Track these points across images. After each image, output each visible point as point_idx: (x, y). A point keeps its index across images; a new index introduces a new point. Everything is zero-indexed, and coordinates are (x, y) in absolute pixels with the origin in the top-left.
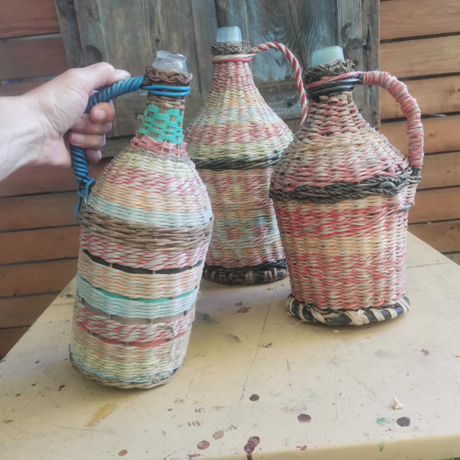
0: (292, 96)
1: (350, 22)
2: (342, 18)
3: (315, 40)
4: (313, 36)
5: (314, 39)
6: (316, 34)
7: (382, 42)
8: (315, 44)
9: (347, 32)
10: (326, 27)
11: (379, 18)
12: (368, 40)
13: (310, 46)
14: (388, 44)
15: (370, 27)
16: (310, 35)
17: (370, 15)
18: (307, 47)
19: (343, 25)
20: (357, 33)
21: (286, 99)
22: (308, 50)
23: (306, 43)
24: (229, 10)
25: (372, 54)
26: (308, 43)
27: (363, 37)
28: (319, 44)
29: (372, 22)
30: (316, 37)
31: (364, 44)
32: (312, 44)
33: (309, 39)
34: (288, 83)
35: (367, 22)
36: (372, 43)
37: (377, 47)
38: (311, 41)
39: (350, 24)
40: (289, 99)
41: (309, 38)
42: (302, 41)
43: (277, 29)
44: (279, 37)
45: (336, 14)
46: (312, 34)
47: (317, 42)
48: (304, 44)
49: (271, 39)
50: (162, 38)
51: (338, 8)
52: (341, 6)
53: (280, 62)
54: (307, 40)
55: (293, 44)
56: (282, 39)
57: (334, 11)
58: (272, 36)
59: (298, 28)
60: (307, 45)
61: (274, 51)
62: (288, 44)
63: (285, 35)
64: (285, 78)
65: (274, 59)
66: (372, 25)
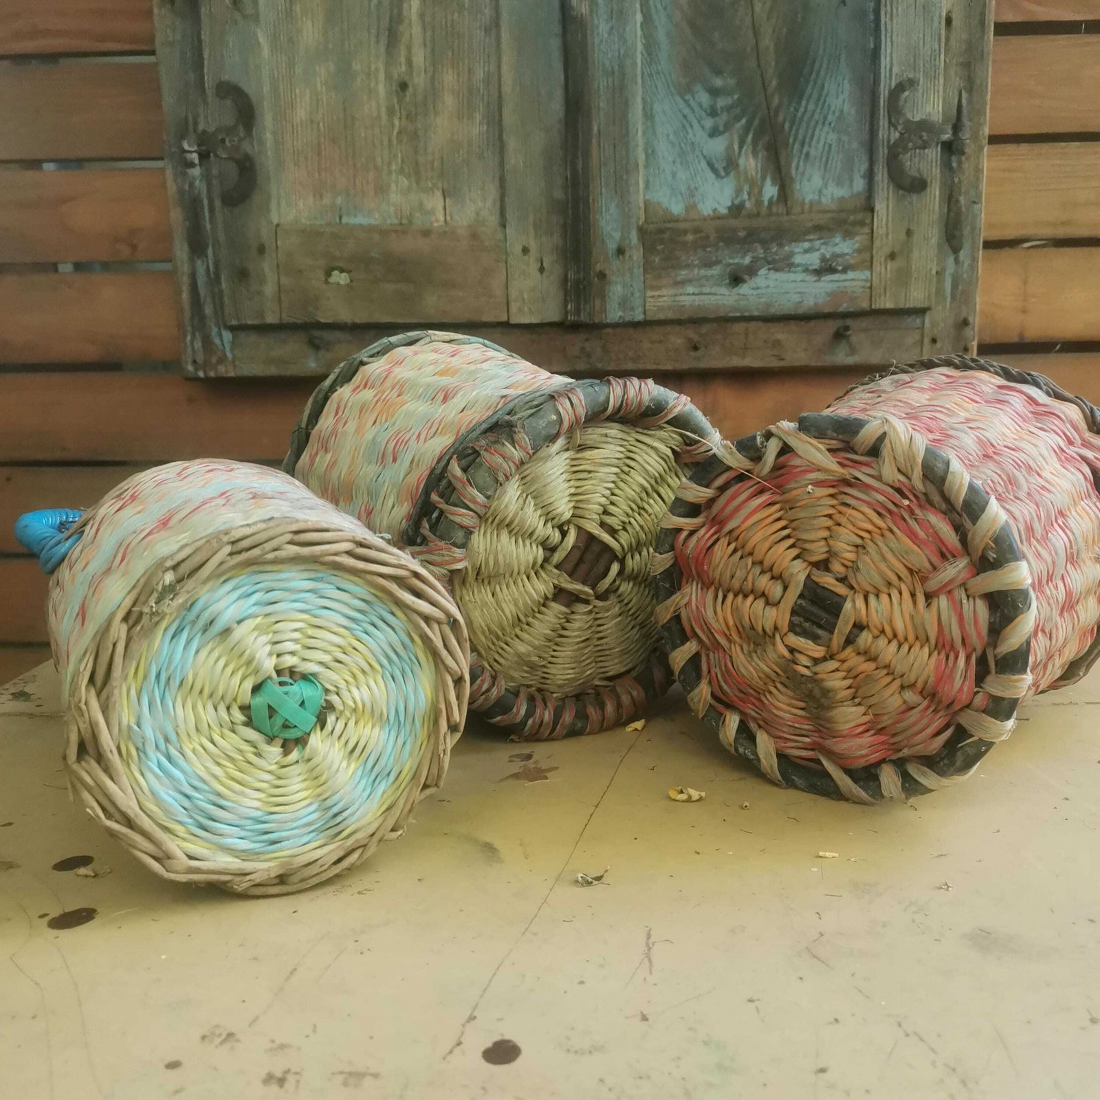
0: (743, 257)
1: (911, 76)
2: (892, 65)
3: (816, 116)
4: (811, 107)
5: (812, 114)
6: (821, 103)
7: (994, 140)
8: (815, 128)
9: (901, 103)
10: (847, 86)
11: (990, 76)
12: (957, 128)
13: (801, 132)
14: (1010, 148)
15: (964, 95)
16: (804, 103)
17: (967, 65)
18: (793, 132)
19: (893, 84)
20: (929, 109)
21: (729, 265)
22: (795, 139)
23: (792, 123)
24: (596, 22)
25: (966, 166)
26: (797, 123)
27: (945, 121)
28: (826, 128)
29: (971, 84)
30: (818, 110)
31: (946, 137)
32: (807, 127)
33: (799, 114)
34: (734, 223)
35: (957, 82)
36: (966, 137)
37: (981, 149)
38: (805, 119)
39: (912, 83)
40: (737, 264)
41: (802, 110)
42: (781, 118)
43: (718, 82)
44: (721, 102)
45: (875, 55)
46: (808, 102)
47: (820, 123)
48: (787, 126)
49: (700, 105)
50: (416, 80)
51: (883, 38)
52: (889, 35)
53: (719, 166)
54: (795, 116)
55: (756, 122)
56: (728, 109)
57: (872, 46)
58: (704, 97)
59: (774, 83)
60: (794, 128)
61: (705, 136)
62: (744, 121)
63: (736, 97)
64: (730, 208)
65: (705, 157)
66: (970, 91)
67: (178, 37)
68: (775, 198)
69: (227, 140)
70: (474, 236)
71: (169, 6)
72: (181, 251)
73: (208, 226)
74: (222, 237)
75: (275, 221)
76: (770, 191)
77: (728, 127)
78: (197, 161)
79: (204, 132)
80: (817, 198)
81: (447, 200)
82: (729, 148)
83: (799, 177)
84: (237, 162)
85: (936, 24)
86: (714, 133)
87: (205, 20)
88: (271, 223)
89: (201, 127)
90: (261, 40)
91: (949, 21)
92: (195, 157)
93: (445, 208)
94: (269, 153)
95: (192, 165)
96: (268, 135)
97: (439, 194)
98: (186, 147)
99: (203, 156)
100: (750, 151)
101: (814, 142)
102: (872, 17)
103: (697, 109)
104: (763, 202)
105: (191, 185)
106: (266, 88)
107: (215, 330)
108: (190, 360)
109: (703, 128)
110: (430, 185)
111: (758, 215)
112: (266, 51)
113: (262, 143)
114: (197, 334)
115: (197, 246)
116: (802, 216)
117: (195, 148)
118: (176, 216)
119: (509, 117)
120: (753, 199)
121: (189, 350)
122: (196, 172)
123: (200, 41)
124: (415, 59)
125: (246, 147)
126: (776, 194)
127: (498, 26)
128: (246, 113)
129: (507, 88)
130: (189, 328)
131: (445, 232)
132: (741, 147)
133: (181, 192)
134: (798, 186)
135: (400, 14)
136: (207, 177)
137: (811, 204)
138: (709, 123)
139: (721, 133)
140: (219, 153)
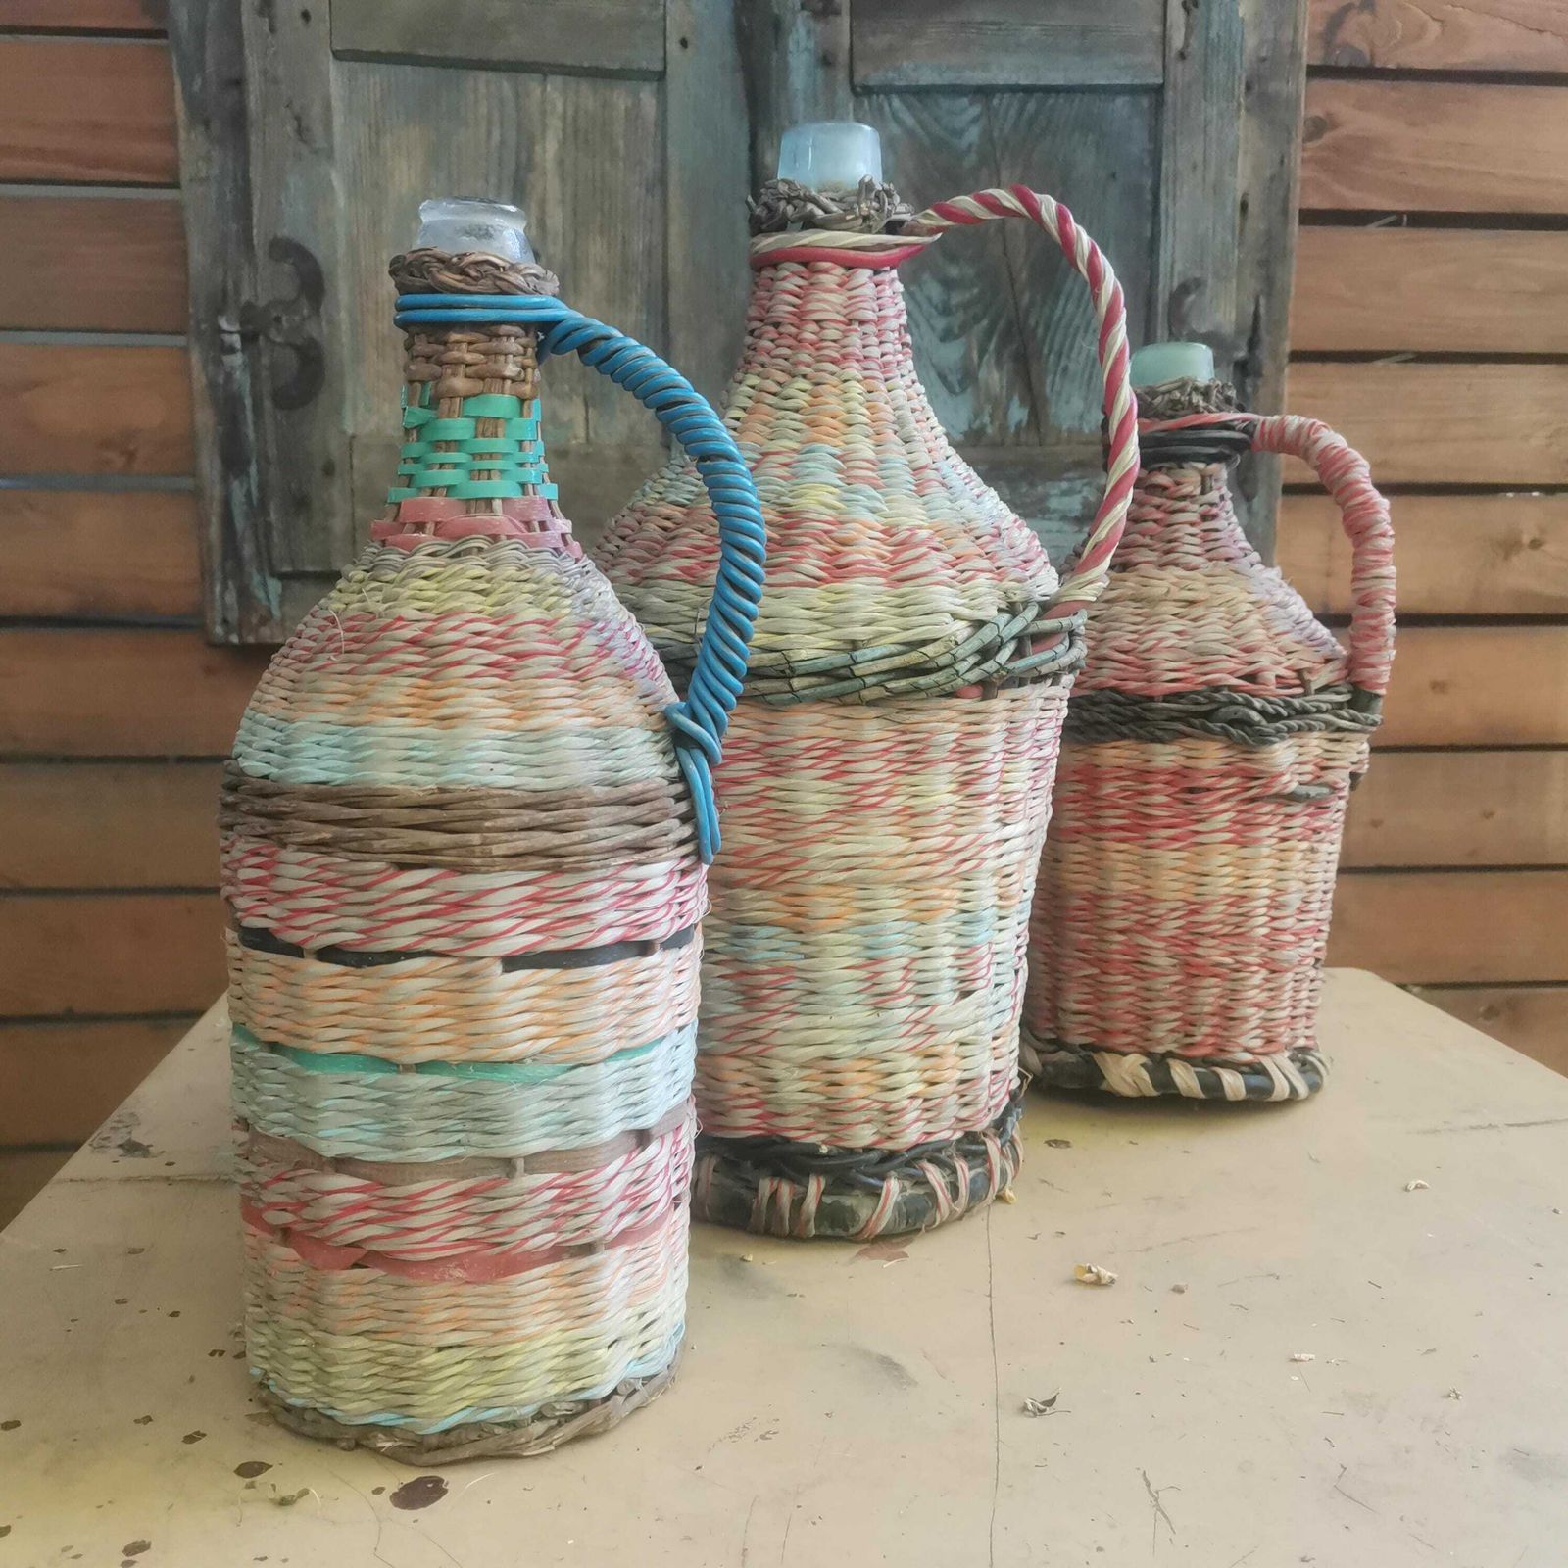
1: (1197, 275)
2: (1174, 261)
3: (1077, 321)
4: (1070, 308)
5: (1072, 320)
6: (1082, 303)
7: (1297, 356)
8: (1075, 335)
9: (1185, 308)
11: (1295, 277)
12: (1253, 344)
13: (1058, 339)
14: (1315, 367)
15: (1263, 301)
16: (1062, 303)
17: (1265, 263)
18: (1048, 340)
19: (1176, 284)
20: (1219, 317)
22: (1051, 349)
23: (1047, 328)
25: (1262, 392)
26: (1052, 328)
27: (1239, 332)
28: (1089, 337)
29: (1270, 285)
30: (1079, 314)
31: (1241, 354)
32: (1066, 336)
33: (1056, 318)
34: (971, 453)
35: (1253, 285)
36: (1263, 353)
37: (1280, 370)
38: (1062, 324)
39: (1198, 284)
41: (1058, 312)
42: (1032, 322)
43: (953, 271)
44: (956, 298)
45: (1153, 246)
46: (1067, 300)
47: (1081, 331)
48: (1040, 331)
49: (929, 299)
50: (551, 249)
51: (1163, 226)
52: (1171, 222)
53: (953, 379)
54: (1050, 318)
55: (1002, 324)
56: (965, 306)
57: (1148, 234)
58: (935, 291)
59: (1024, 276)
60: (1050, 335)
61: (935, 340)
62: (985, 323)
63: (976, 291)
64: (965, 434)
65: (933, 365)
66: (1269, 295)
67: (215, 171)
68: (1024, 424)
69: (284, 318)
70: (628, 459)
71: (201, 129)
72: (210, 465)
73: (252, 436)
74: (272, 451)
75: (350, 431)
76: (1018, 413)
77: (965, 329)
78: (238, 345)
79: (249, 305)
80: (1076, 424)
81: (590, 410)
82: (967, 356)
83: (1054, 398)
84: (297, 348)
85: (1229, 210)
86: (947, 336)
87: (255, 149)
88: (344, 433)
89: (246, 296)
90: (336, 183)
91: (1244, 206)
92: (236, 340)
93: (587, 420)
94: (344, 340)
95: (232, 350)
96: (343, 315)
97: (579, 401)
98: (224, 324)
99: (249, 339)
100: (992, 361)
101: (1074, 355)
102: (1148, 197)
103: (925, 305)
104: (1008, 428)
105: (229, 377)
106: (342, 249)
107: (256, 579)
108: (219, 620)
109: (933, 328)
110: (567, 388)
111: (1002, 444)
112: (341, 201)
113: (331, 322)
114: (231, 584)
115: (234, 461)
116: (1059, 448)
117: (236, 328)
118: (205, 418)
119: (677, 304)
120: (997, 424)
121: (218, 604)
122: (237, 359)
123: (246, 180)
124: (549, 222)
125: (311, 329)
126: (1025, 419)
127: (663, 181)
128: (313, 284)
129: (676, 265)
130: (218, 575)
131: (588, 454)
132: (981, 357)
133: (212, 385)
134: (1053, 410)
135: (530, 158)
136: (252, 367)
137: (1070, 431)
138: (940, 323)
139: (957, 337)
140: (272, 336)
